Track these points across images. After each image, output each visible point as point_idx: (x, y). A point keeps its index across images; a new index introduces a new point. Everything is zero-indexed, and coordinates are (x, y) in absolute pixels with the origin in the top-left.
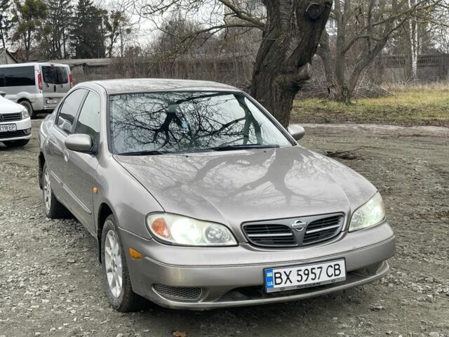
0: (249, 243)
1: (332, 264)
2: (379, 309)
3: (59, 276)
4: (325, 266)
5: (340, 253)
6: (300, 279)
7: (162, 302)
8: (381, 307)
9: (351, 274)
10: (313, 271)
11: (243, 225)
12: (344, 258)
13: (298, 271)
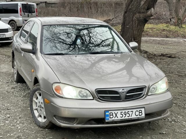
0: (99, 98)
1: (138, 110)
2: (163, 134)
3: (16, 110)
4: (134, 111)
5: (143, 105)
6: (122, 116)
7: (58, 124)
8: (164, 133)
9: (148, 115)
10: (129, 113)
11: (96, 90)
12: (144, 107)
13: (121, 112)
